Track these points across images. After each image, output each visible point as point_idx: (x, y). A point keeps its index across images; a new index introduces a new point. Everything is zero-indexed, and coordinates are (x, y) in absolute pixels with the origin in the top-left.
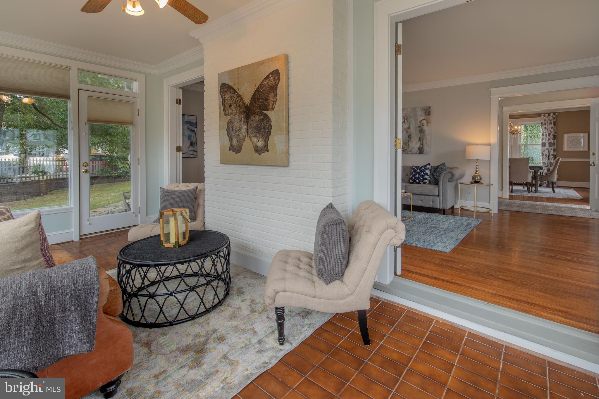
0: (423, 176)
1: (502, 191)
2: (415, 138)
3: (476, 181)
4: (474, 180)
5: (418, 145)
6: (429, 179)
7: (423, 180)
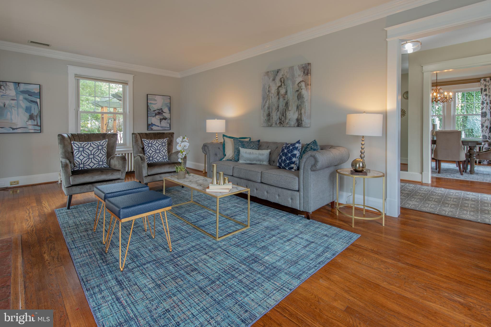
0: (290, 159)
1: (422, 173)
2: (293, 106)
3: (358, 169)
4: (354, 169)
5: (296, 116)
6: (298, 162)
7: (289, 164)
